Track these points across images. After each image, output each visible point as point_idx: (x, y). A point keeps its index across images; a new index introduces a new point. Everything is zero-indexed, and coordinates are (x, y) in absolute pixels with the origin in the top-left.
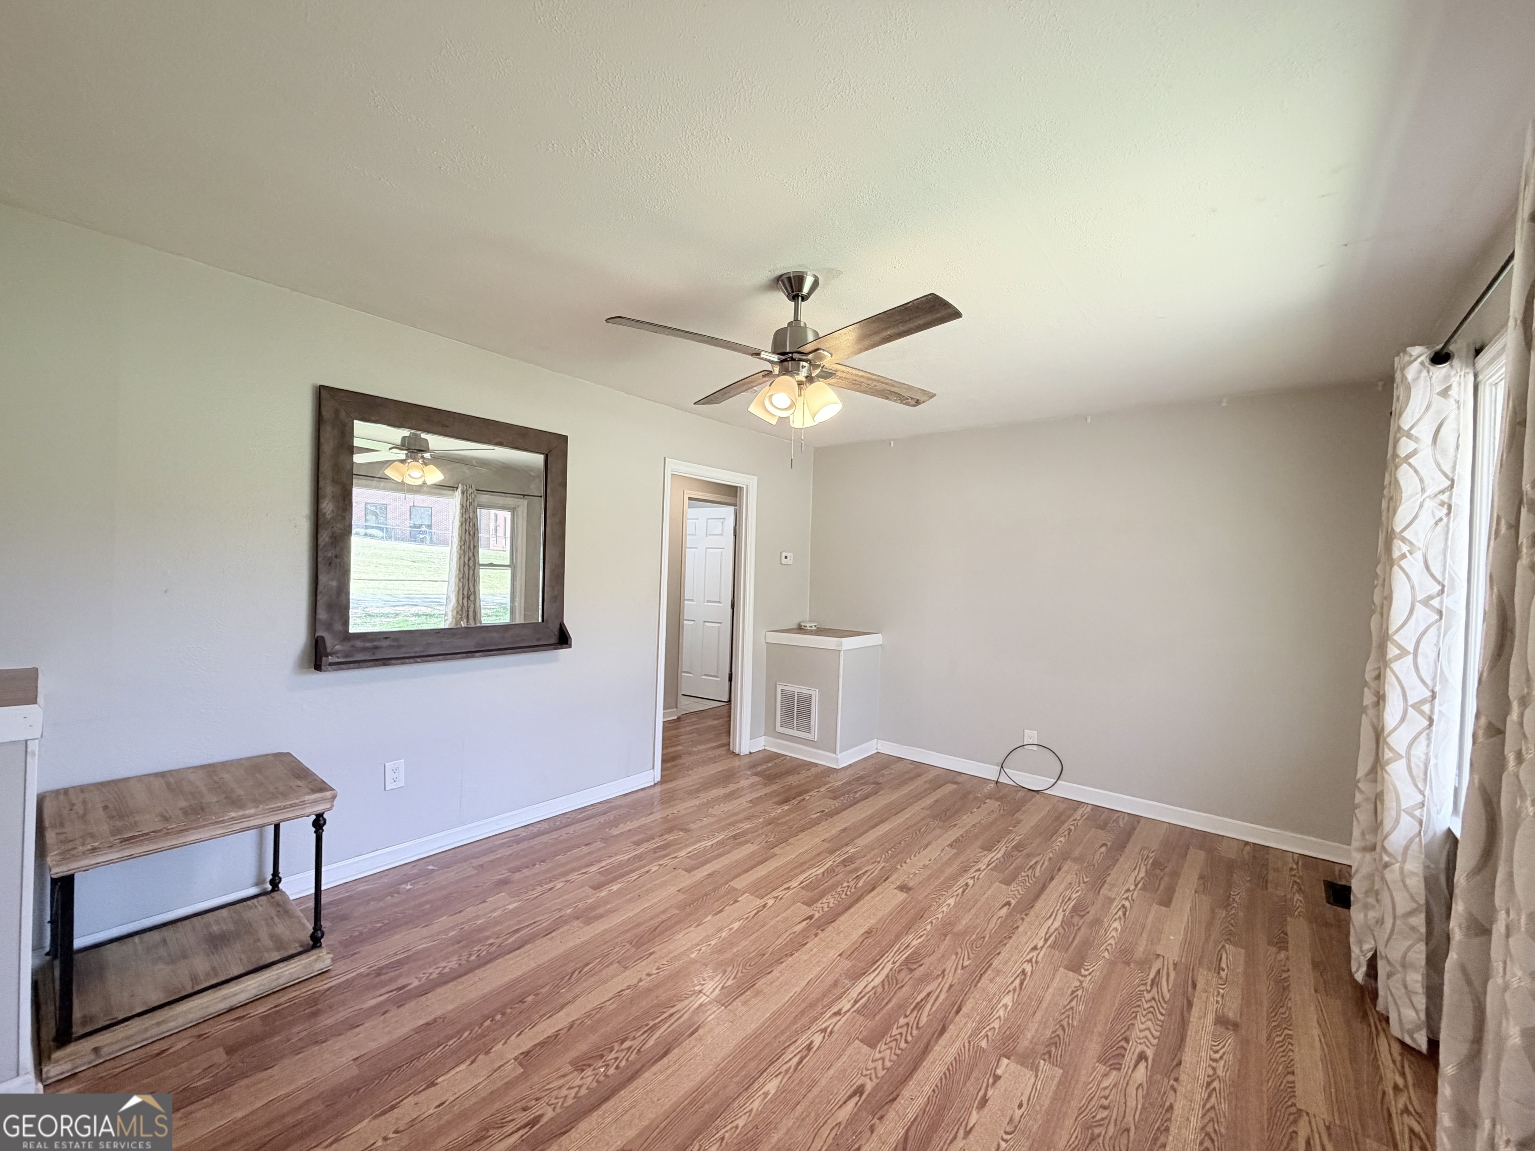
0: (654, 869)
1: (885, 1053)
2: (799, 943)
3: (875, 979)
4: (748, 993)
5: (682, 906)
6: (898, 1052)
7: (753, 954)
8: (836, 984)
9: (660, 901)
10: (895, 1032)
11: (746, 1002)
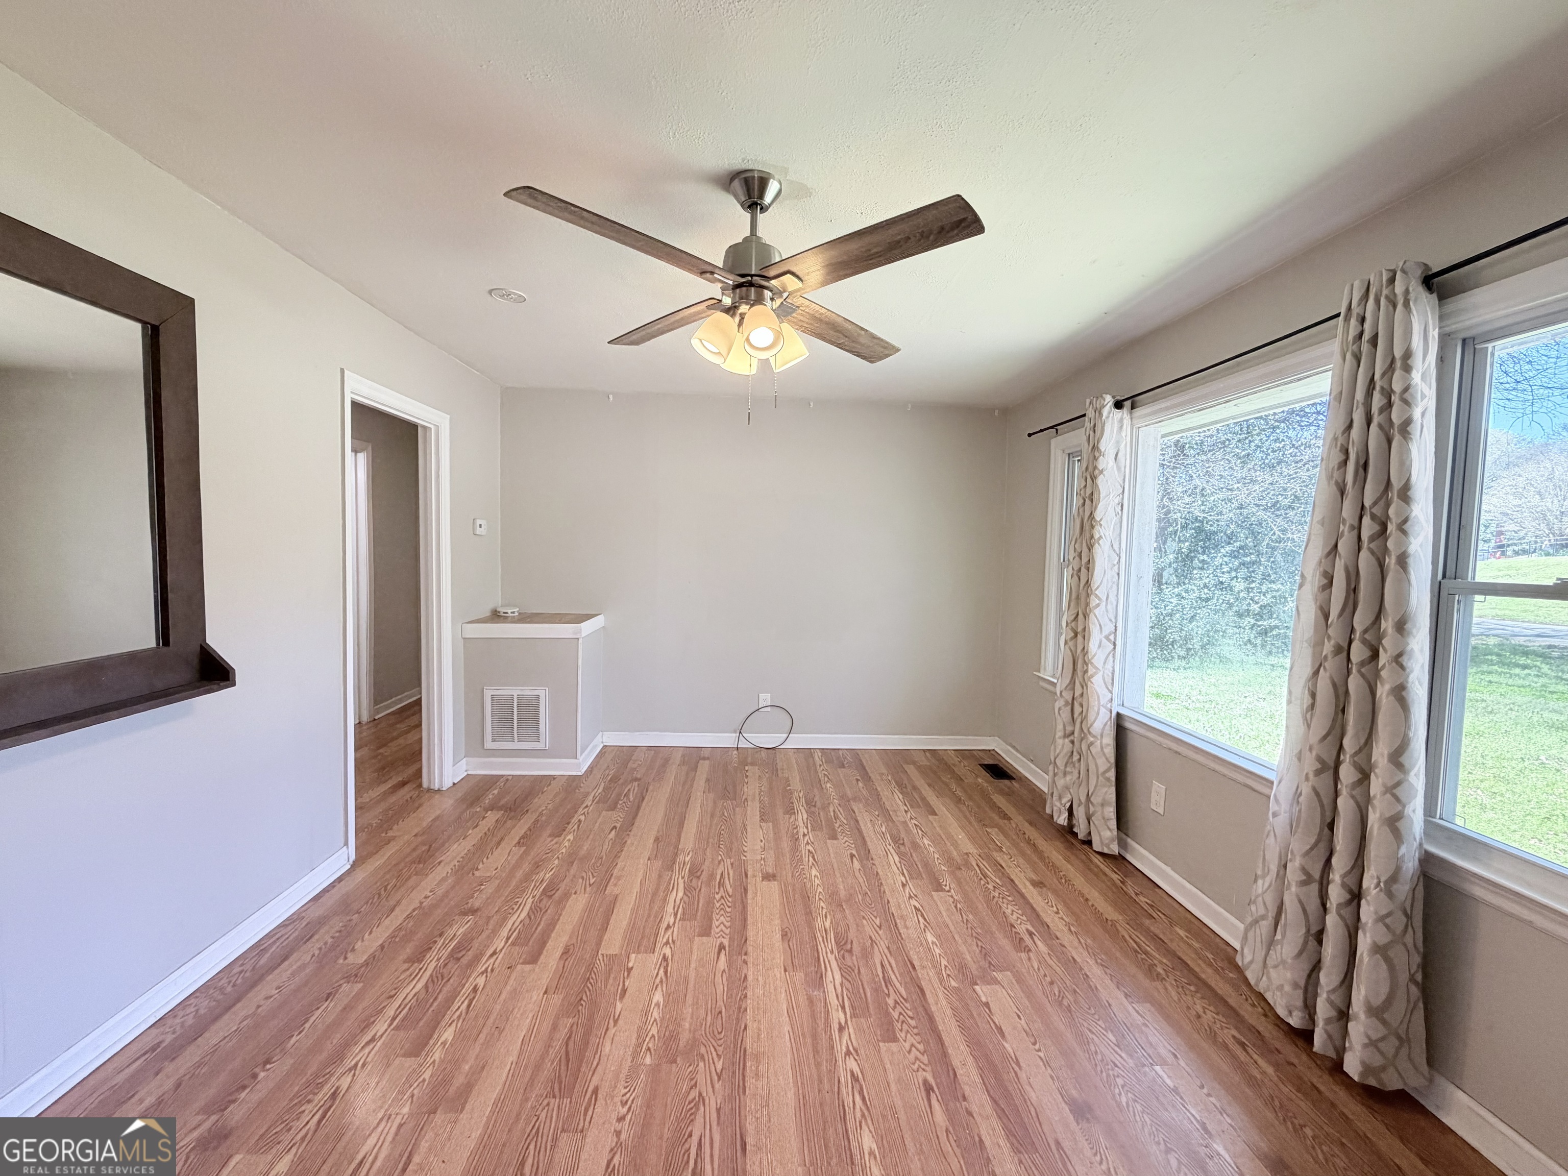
0: (481, 981)
1: (908, 1040)
2: (740, 980)
3: (833, 977)
4: (749, 1064)
5: (572, 1007)
6: (915, 1031)
7: (709, 1018)
8: (811, 1001)
9: (535, 1017)
10: (895, 1015)
11: (757, 1075)
